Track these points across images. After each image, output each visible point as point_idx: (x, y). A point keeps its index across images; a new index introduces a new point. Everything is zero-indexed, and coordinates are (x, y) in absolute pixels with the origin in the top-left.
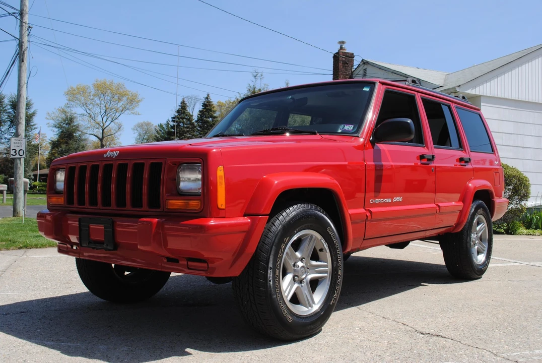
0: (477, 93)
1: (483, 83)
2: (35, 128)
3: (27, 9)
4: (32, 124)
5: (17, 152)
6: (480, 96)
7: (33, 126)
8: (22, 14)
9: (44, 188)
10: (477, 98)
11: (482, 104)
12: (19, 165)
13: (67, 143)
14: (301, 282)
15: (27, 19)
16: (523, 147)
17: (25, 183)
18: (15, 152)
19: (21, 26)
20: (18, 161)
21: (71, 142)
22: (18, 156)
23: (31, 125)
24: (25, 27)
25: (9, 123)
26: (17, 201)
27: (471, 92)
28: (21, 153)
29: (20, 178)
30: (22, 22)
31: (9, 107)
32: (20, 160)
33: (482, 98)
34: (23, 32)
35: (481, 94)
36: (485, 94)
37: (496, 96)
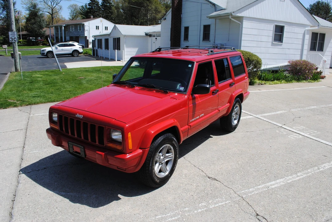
0: (242, 16)
1: (245, 10)
5: (13, 39)
6: (243, 17)
9: (25, 43)
10: (240, 19)
11: (244, 21)
12: (15, 46)
13: (34, 19)
14: (162, 164)
16: (261, 41)
17: (20, 54)
18: (12, 39)
20: (14, 44)
21: (36, 18)
22: (13, 41)
25: (2, 9)
26: (17, 64)
28: (15, 39)
29: (16, 53)
32: (15, 43)
33: (244, 18)
35: (243, 16)
36: (245, 16)
37: (251, 17)
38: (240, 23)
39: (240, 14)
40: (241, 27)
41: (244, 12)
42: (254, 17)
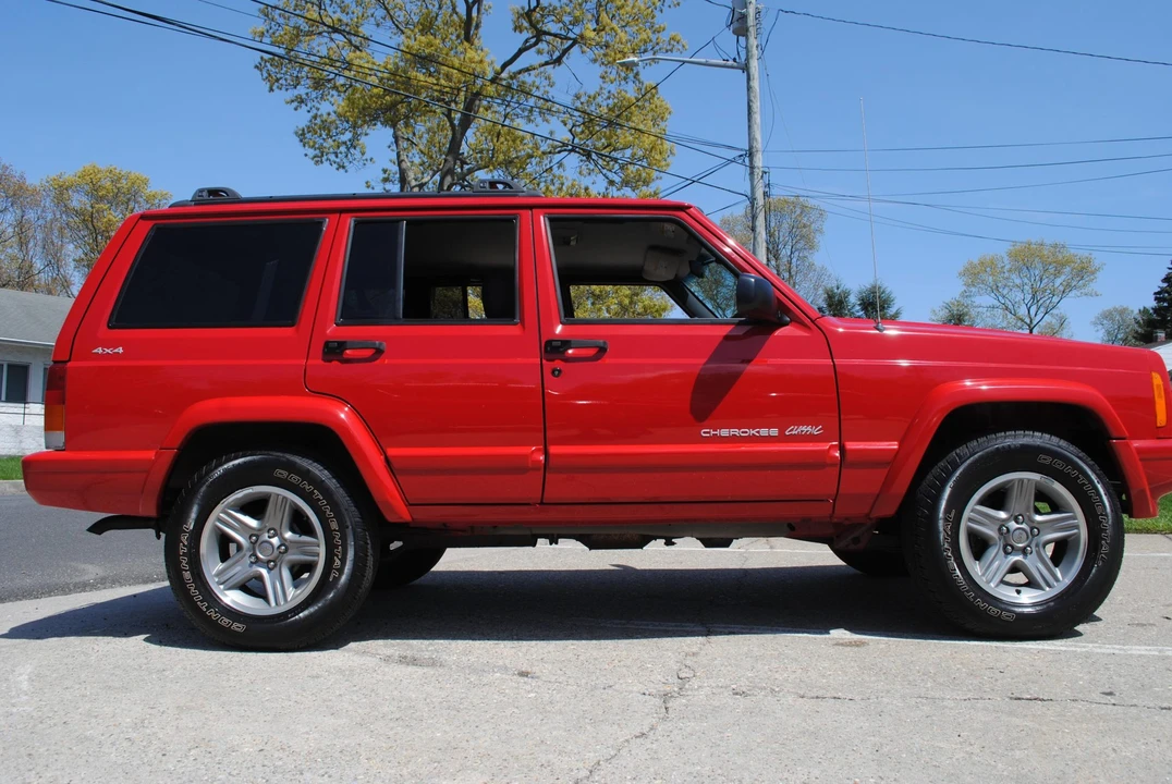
3: (759, 145)
8: (751, 154)
15: (759, 161)
19: (752, 174)
24: (758, 172)
30: (752, 167)
31: (858, 308)
34: (756, 183)
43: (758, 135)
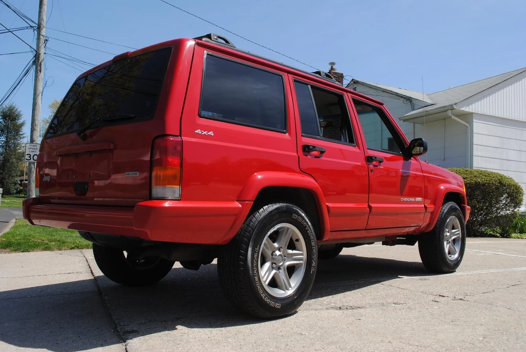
0: (471, 111)
1: (475, 102)
2: (23, 137)
3: (44, 23)
4: (21, 133)
6: (472, 113)
7: (22, 135)
8: (39, 28)
10: (468, 117)
11: (474, 120)
15: (43, 32)
16: (508, 160)
18: (30, 157)
19: (38, 39)
23: (20, 135)
24: (42, 39)
27: (466, 109)
30: (39, 34)
33: (474, 115)
34: (41, 45)
35: (473, 111)
36: (476, 112)
37: (485, 114)
38: (467, 125)
39: (468, 108)
40: (469, 131)
41: (474, 105)
42: (491, 114)
43: (45, 17)
